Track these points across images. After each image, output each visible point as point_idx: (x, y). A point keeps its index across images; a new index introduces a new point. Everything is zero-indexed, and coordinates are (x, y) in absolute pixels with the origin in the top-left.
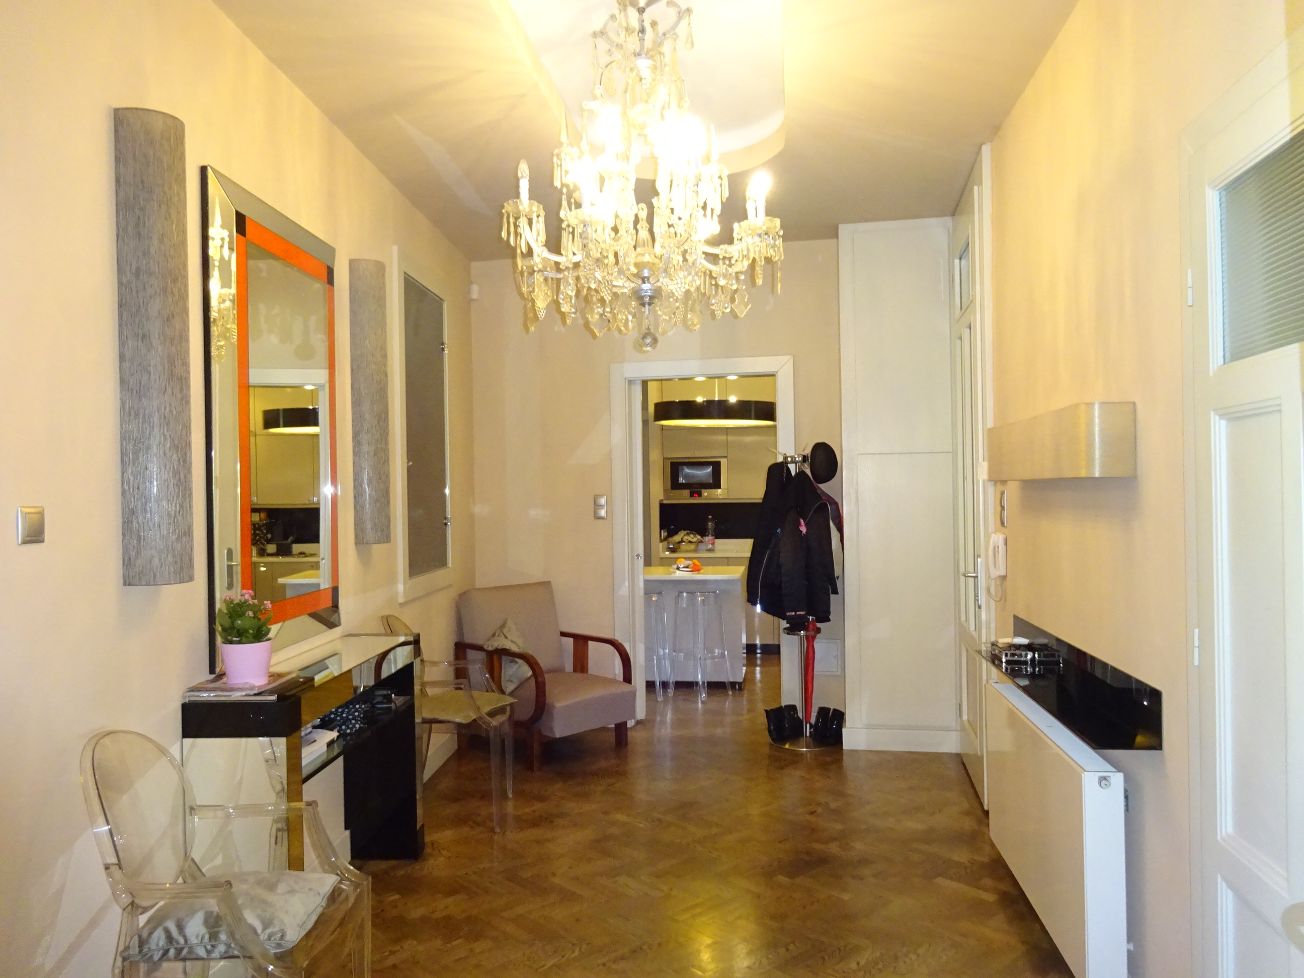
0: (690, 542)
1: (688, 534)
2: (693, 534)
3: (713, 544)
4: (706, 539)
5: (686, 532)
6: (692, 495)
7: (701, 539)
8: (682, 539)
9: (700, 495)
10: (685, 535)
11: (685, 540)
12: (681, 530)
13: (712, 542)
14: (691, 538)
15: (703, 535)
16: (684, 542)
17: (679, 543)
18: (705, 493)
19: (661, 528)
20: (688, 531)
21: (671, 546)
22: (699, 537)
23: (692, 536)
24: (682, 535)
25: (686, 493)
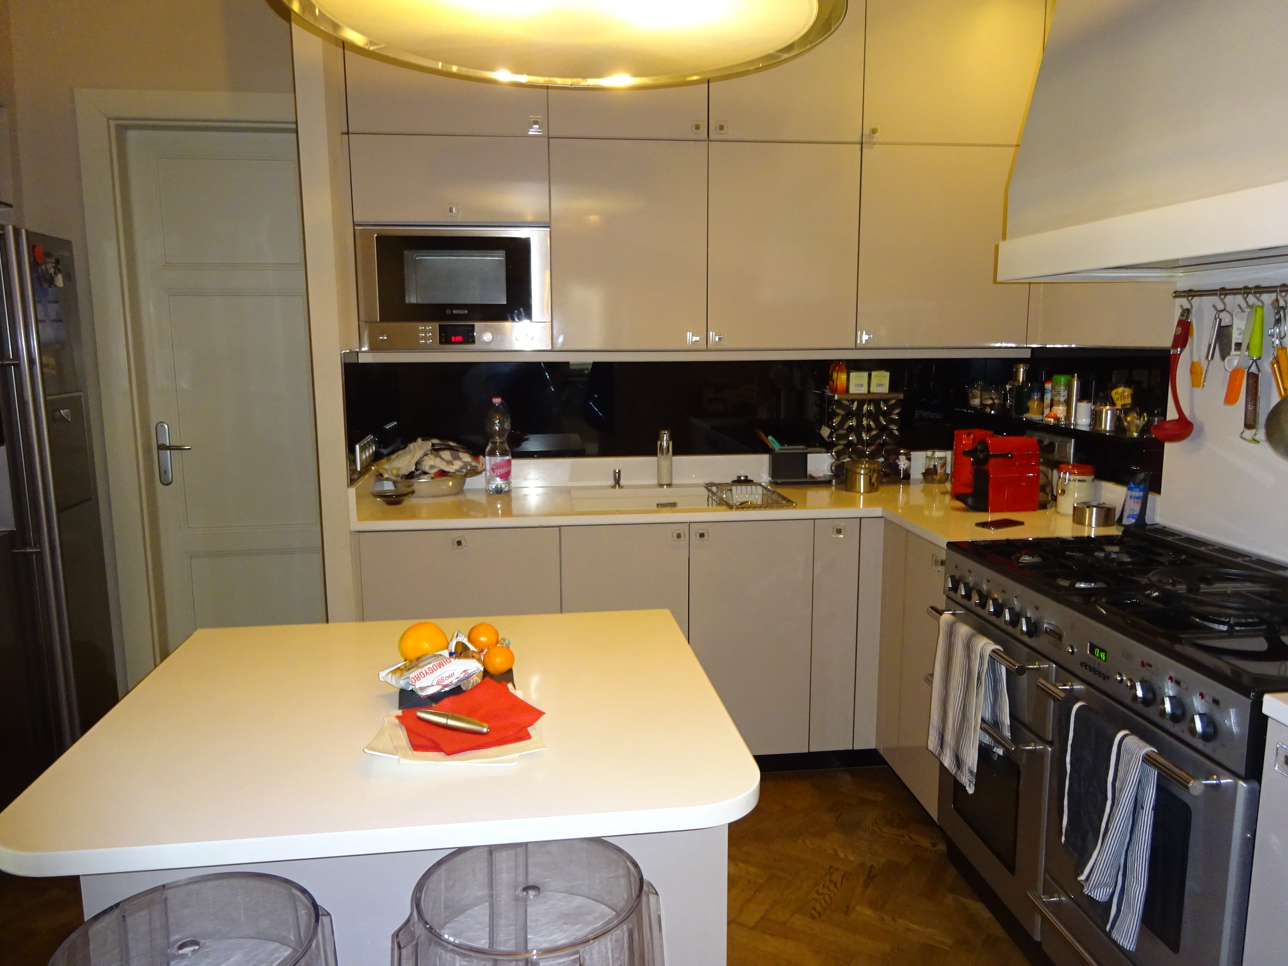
0: (443, 473)
1: (435, 450)
2: (450, 448)
3: (506, 476)
4: (488, 461)
5: (428, 445)
6: (446, 338)
7: (474, 464)
8: (417, 464)
9: (469, 338)
10: (426, 455)
11: (427, 469)
12: (415, 440)
13: (503, 471)
14: (446, 462)
15: (477, 451)
16: (425, 473)
17: (410, 476)
18: (485, 334)
19: (352, 440)
20: (436, 441)
21: (388, 486)
22: (466, 457)
23: (446, 455)
24: (418, 455)
25: (428, 331)
